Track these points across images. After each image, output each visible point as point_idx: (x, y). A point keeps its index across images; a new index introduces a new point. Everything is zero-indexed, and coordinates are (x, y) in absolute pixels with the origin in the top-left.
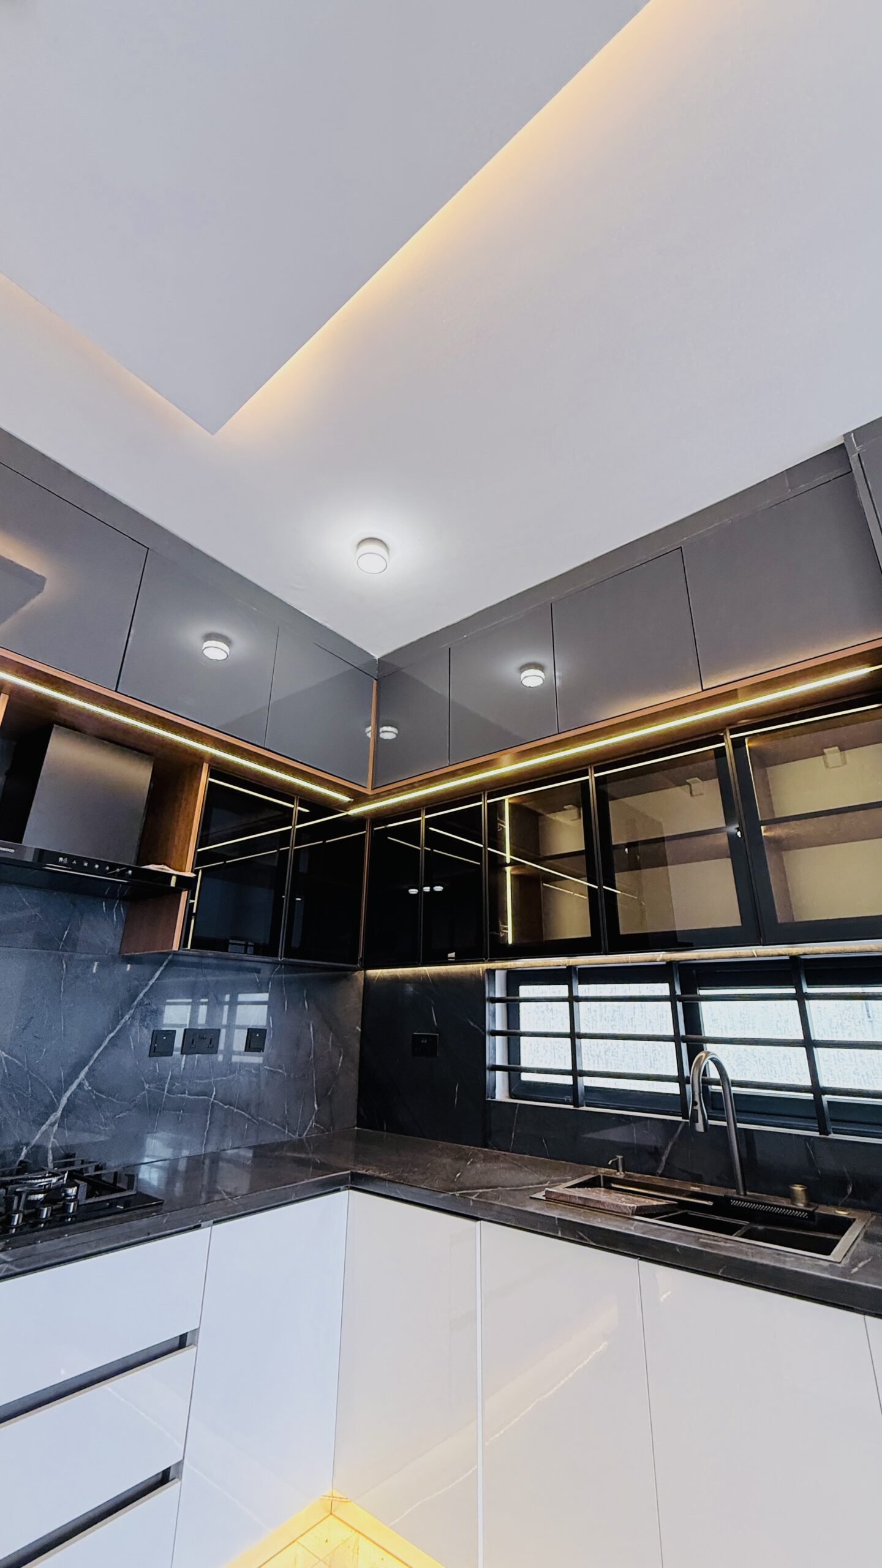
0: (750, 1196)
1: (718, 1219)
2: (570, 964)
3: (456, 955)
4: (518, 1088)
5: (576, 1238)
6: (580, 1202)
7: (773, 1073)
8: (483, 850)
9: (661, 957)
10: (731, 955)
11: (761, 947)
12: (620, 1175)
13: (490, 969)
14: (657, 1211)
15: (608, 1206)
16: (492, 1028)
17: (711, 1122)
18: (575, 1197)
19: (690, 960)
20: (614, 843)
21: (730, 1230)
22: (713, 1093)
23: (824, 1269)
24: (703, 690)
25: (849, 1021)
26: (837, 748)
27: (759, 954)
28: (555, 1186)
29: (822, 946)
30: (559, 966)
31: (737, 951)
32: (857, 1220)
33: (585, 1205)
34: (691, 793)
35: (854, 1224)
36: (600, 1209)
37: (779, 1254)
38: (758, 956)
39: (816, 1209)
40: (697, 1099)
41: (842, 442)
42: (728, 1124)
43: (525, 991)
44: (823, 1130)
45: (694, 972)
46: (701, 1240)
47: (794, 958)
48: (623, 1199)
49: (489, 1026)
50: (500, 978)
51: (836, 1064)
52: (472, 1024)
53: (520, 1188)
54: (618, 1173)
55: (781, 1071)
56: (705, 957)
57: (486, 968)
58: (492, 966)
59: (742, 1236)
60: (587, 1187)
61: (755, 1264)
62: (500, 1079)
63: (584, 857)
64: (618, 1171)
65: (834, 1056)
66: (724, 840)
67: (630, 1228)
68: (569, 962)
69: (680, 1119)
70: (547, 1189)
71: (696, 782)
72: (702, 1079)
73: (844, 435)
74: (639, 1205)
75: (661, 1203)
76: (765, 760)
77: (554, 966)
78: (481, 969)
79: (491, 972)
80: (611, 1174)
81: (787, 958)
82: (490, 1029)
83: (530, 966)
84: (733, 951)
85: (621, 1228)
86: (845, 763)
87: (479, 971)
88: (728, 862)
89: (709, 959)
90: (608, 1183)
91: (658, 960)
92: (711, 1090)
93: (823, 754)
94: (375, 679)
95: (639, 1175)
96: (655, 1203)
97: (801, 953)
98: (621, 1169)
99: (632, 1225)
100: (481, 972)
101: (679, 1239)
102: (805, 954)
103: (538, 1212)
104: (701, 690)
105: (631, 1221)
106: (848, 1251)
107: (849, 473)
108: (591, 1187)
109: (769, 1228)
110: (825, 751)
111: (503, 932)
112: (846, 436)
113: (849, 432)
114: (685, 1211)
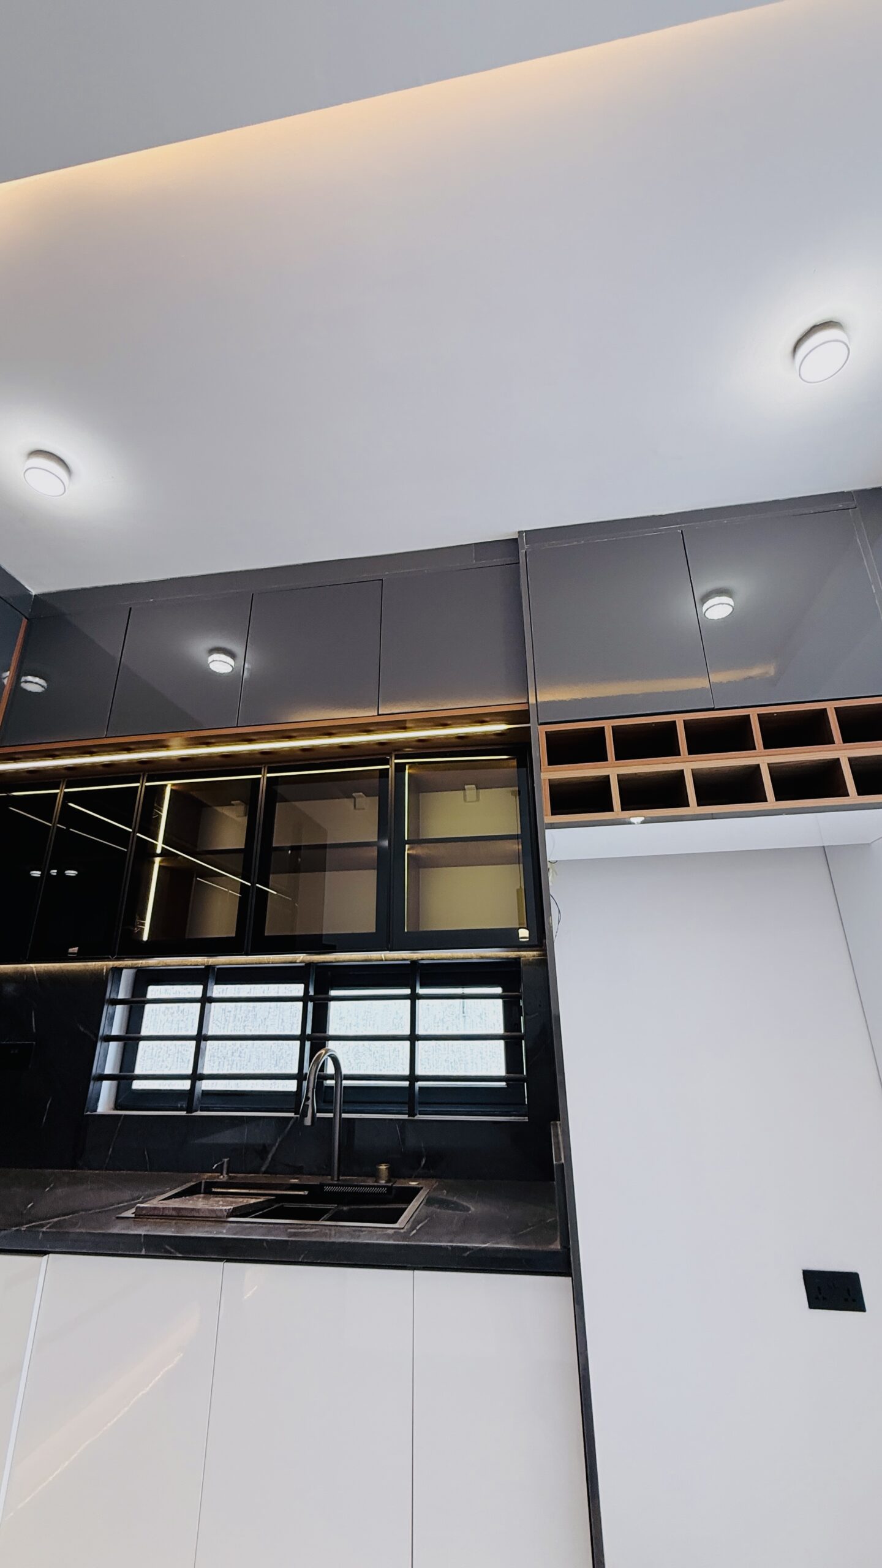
0: (343, 1180)
1: (310, 1207)
2: (210, 964)
3: (79, 950)
4: (126, 1097)
5: (162, 1253)
6: (174, 1213)
7: (383, 1065)
8: (132, 834)
9: (301, 958)
10: (363, 959)
11: (388, 952)
12: (223, 1178)
13: (116, 967)
14: (253, 1209)
15: (203, 1213)
16: (107, 1033)
17: (319, 1115)
18: (169, 1208)
19: (327, 962)
20: (274, 845)
21: (316, 1215)
22: (327, 1087)
23: (389, 1237)
24: (379, 715)
25: (449, 1017)
26: (474, 786)
27: (387, 958)
28: (150, 1200)
29: (437, 952)
30: (197, 965)
31: (369, 955)
32: (424, 1188)
33: (180, 1216)
34: (355, 806)
35: (421, 1192)
36: (194, 1217)
37: (354, 1231)
38: (386, 960)
39: (394, 1184)
40: (310, 1095)
41: (517, 537)
42: (334, 1116)
43: (153, 992)
44: (412, 1114)
45: (329, 973)
46: (289, 1230)
47: (414, 963)
48: (221, 1203)
49: (103, 1030)
50: (127, 977)
51: (433, 1054)
52: (82, 1029)
53: (106, 1209)
54: (222, 1177)
55: (390, 1062)
56: (341, 959)
57: (111, 967)
58: (120, 965)
59: (328, 1220)
60: (185, 1196)
61: (333, 1243)
62: (107, 1089)
63: (242, 856)
64: (222, 1174)
65: (433, 1047)
66: (373, 853)
67: (222, 1231)
68: (208, 961)
69: (292, 1115)
70: (138, 1205)
71: (360, 796)
72: (318, 1074)
73: (519, 532)
74: (234, 1206)
75: (259, 1200)
76: (419, 787)
77: (191, 965)
78: (105, 967)
79: (118, 971)
80: (215, 1178)
81: (408, 962)
82: (105, 1034)
83: (164, 965)
84: (366, 955)
85: (211, 1233)
86: (478, 799)
87: (103, 969)
88: (374, 873)
89: (344, 961)
90: (208, 1190)
91: (298, 961)
92: (325, 1085)
93: (464, 789)
94: (26, 618)
95: (242, 1175)
96: (253, 1201)
97: (420, 958)
98: (225, 1172)
99: (224, 1227)
100: (105, 970)
101: (269, 1233)
102: (422, 959)
103: (123, 1232)
104: (376, 714)
105: (225, 1224)
106: (411, 1217)
107: (516, 563)
108: (189, 1196)
109: (352, 1207)
110: (466, 787)
111: (138, 928)
112: (520, 533)
113: (522, 531)
114: (281, 1204)
